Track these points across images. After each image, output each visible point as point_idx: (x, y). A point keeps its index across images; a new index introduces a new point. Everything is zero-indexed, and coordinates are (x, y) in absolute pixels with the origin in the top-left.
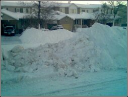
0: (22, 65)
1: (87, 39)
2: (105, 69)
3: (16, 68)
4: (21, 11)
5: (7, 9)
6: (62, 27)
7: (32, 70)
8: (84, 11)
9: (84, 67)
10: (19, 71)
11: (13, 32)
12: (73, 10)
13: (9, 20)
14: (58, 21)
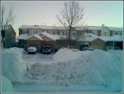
0: (37, 75)
1: (87, 61)
2: (93, 84)
3: (33, 76)
4: (59, 33)
5: (48, 32)
6: (92, 48)
7: (42, 78)
8: (117, 34)
9: (78, 81)
10: (34, 79)
11: (49, 51)
12: (105, 33)
13: (48, 40)
14: (90, 43)
